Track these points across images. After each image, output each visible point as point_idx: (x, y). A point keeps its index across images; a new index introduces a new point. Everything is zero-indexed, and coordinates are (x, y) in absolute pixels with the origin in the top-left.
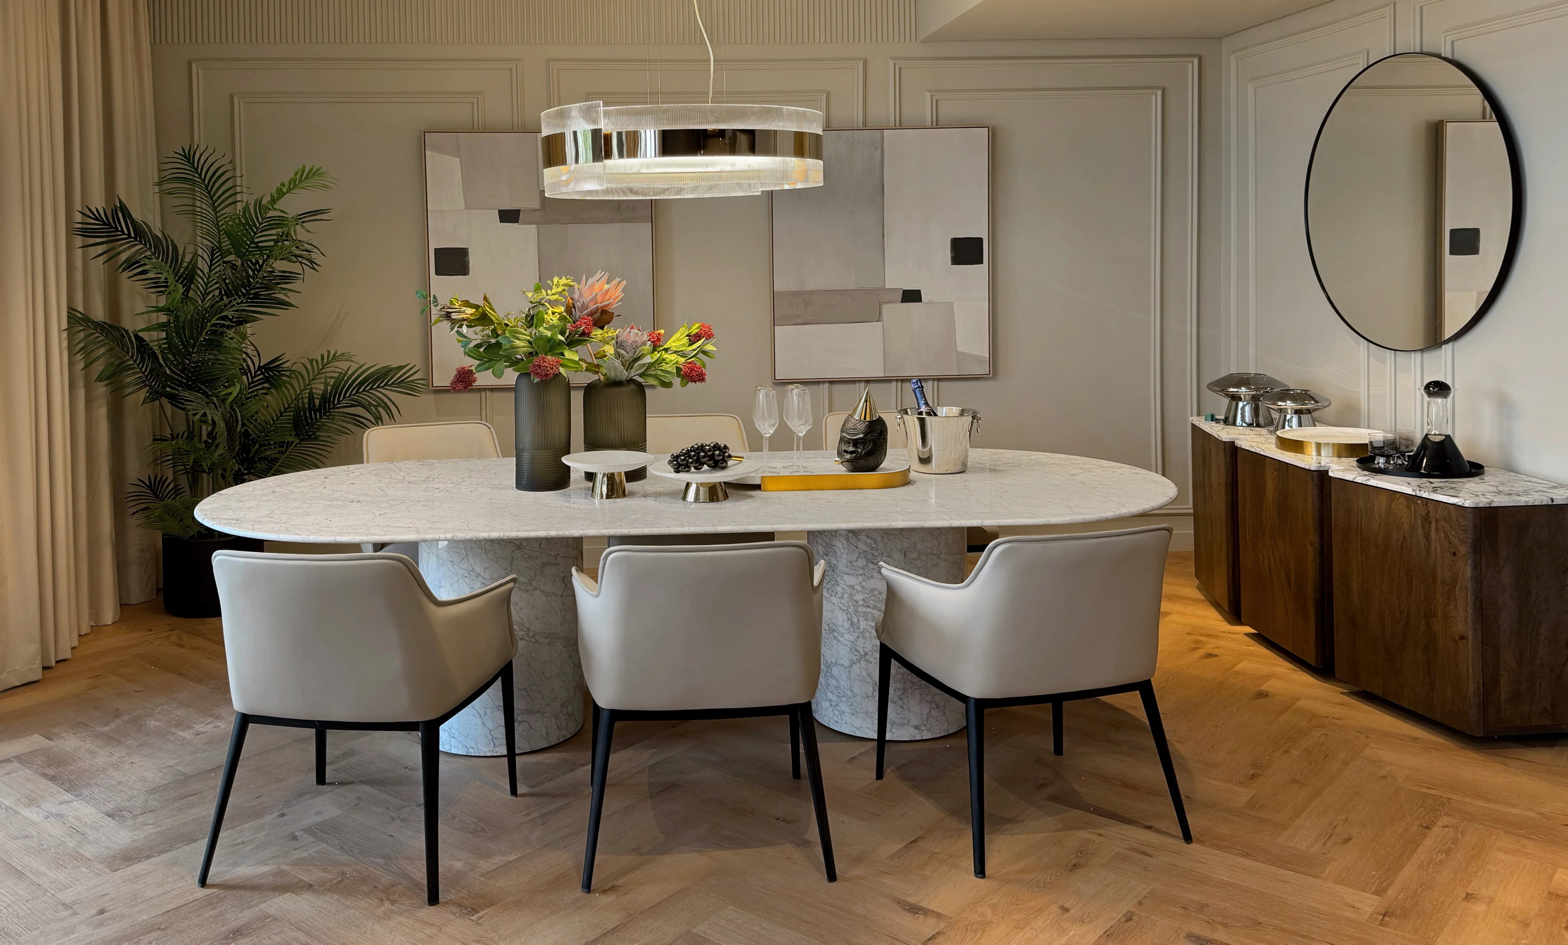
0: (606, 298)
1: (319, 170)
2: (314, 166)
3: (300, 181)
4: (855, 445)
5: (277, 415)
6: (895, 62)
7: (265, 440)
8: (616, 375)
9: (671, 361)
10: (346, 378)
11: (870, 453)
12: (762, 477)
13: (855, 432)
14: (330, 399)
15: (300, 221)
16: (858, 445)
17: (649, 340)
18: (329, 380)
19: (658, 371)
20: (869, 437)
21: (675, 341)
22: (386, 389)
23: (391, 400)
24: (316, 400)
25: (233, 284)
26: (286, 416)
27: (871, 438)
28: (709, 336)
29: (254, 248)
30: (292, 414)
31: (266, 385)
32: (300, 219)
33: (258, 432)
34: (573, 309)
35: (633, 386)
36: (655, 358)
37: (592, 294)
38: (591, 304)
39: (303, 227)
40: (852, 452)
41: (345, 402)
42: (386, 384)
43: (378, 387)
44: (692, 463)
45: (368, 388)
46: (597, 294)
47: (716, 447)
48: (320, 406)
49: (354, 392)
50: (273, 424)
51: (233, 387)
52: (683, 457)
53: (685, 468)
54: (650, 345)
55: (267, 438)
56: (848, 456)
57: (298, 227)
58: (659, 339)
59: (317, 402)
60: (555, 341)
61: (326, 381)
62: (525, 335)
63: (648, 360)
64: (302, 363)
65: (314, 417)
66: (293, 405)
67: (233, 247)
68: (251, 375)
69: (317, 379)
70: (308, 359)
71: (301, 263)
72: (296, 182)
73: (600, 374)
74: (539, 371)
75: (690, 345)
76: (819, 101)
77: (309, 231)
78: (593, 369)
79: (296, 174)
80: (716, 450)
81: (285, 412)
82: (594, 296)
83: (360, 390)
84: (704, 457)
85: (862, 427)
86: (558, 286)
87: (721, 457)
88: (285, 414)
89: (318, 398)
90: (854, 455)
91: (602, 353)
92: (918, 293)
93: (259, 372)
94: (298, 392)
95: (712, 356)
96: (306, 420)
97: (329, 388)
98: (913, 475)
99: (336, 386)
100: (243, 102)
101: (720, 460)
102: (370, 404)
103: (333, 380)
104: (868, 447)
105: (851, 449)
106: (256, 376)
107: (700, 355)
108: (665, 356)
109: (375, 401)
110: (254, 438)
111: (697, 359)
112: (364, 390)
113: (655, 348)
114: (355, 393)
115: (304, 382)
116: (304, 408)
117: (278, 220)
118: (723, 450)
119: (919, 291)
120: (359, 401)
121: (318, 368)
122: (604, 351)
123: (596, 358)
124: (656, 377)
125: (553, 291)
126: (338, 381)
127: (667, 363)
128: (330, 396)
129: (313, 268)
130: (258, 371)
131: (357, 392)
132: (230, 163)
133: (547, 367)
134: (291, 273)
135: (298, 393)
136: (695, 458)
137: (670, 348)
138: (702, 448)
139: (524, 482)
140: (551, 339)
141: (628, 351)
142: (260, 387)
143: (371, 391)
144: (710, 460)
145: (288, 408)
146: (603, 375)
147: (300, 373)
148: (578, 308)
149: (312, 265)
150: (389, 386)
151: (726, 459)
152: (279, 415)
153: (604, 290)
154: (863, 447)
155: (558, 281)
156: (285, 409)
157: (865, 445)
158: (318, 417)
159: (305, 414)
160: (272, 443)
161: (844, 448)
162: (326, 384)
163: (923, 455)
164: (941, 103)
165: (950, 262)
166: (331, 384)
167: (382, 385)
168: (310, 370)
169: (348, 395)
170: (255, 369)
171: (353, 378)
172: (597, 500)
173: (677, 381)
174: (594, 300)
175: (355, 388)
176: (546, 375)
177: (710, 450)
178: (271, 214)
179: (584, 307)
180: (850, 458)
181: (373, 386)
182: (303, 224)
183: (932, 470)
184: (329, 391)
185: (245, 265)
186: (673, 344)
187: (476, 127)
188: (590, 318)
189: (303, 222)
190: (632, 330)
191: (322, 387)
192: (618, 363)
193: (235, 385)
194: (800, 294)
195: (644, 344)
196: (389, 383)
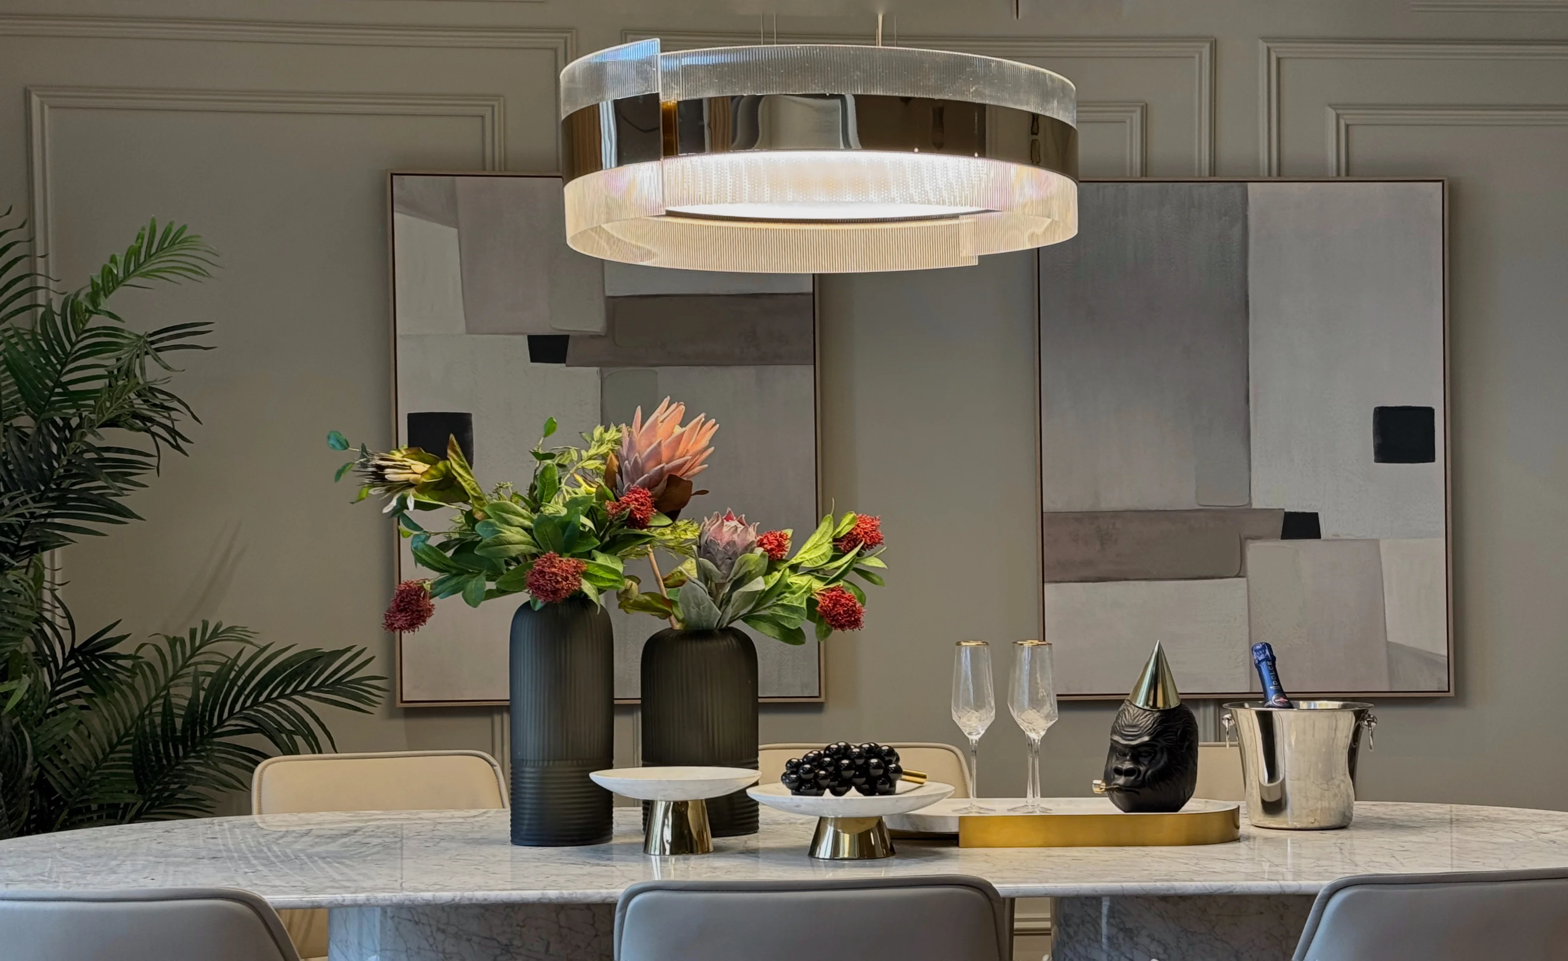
0: (678, 453)
1: (181, 234)
2: (172, 223)
3: (149, 256)
4: (1135, 759)
5: (103, 751)
6: (1270, 45)
7: (81, 802)
8: (699, 614)
9: (801, 588)
10: (233, 674)
11: (1162, 776)
12: (960, 817)
13: (1134, 731)
14: (203, 716)
15: (154, 346)
16: (1141, 759)
17: (761, 544)
18: (201, 678)
19: (777, 609)
20: (1162, 743)
21: (809, 549)
22: (310, 697)
23: (317, 719)
24: (176, 719)
25: (21, 470)
26: (121, 752)
27: (1164, 743)
28: (872, 543)
29: (59, 394)
30: (130, 747)
31: (86, 689)
32: (152, 343)
33: (66, 784)
34: (618, 477)
35: (732, 641)
36: (772, 582)
37: (651, 444)
38: (651, 463)
39: (157, 359)
40: (1128, 773)
41: (233, 723)
42: (309, 687)
43: (294, 692)
44: (825, 777)
45: (275, 695)
46: (660, 444)
47: (874, 751)
48: (184, 730)
49: (248, 703)
50: (96, 769)
51: (16, 682)
52: (808, 766)
53: (811, 788)
54: (762, 555)
55: (85, 797)
56: (1121, 780)
57: (148, 359)
58: (780, 546)
59: (179, 722)
60: (575, 528)
61: (196, 678)
62: (522, 516)
63: (759, 584)
64: (154, 645)
65: (172, 755)
66: (133, 730)
67: (24, 396)
68: (57, 665)
69: (182, 676)
70: (167, 637)
71: (154, 434)
72: (139, 259)
73: (673, 618)
74: (542, 582)
75: (834, 559)
76: (1128, 121)
77: (167, 368)
78: (660, 606)
79: (140, 237)
80: (874, 758)
81: (119, 743)
82: (655, 448)
83: (262, 699)
84: (849, 767)
85: (1147, 721)
86: (601, 442)
87: (881, 772)
88: (119, 748)
89: (180, 716)
90: (1132, 778)
91: (678, 577)
92: (1313, 518)
93: (72, 662)
94: (145, 703)
95: (877, 580)
96: (159, 760)
97: (202, 694)
98: (1245, 826)
99: (214, 690)
100: (50, 107)
101: (880, 777)
102: (281, 729)
103: (209, 679)
104: (1159, 762)
105: (1127, 765)
106: (66, 669)
107: (852, 576)
108: (794, 580)
109: (287, 719)
110: (60, 797)
111: (847, 585)
112: (268, 699)
113: (773, 562)
114: (253, 704)
115: (156, 681)
116: (154, 735)
117: (106, 335)
118: (887, 758)
119: (1317, 514)
120: (262, 723)
121: (183, 653)
122: (681, 572)
123: (666, 586)
124: (773, 621)
125: (592, 452)
126: (219, 679)
127: (793, 593)
128: (204, 710)
129: (178, 447)
130: (70, 658)
131: (255, 702)
132: (22, 227)
133: (556, 575)
134: (132, 452)
135: (145, 705)
136: (831, 769)
137: (800, 563)
138: (845, 751)
139: (525, 827)
140: (568, 523)
141: (720, 563)
142: (73, 692)
143: (281, 701)
144: (860, 776)
145: (124, 736)
146: (678, 620)
147: (150, 665)
148: (627, 472)
149: (176, 441)
150: (316, 689)
151: (892, 776)
152: (108, 750)
153: (674, 436)
154: (1150, 762)
155: (601, 434)
156: (120, 739)
157: (1153, 758)
158: (181, 754)
159: (155, 746)
160: (94, 807)
161: (1116, 764)
162: (197, 687)
163: (1269, 794)
164: (1355, 132)
165: (1372, 456)
166: (206, 685)
167: (302, 688)
168: (169, 658)
169: (237, 708)
170: (63, 653)
171: (247, 673)
172: (655, 859)
173: (809, 628)
174: (656, 454)
175: (250, 693)
176: (555, 592)
177: (860, 756)
178: (95, 321)
179: (638, 469)
180: (1125, 783)
181: (284, 690)
182: (159, 354)
183: (1287, 823)
184: (201, 701)
185: (45, 431)
186: (807, 556)
187: (489, 165)
188: (646, 491)
189: (158, 350)
190: (726, 523)
191: (188, 692)
192: (701, 590)
193: (21, 677)
194: (1093, 516)
195: (749, 548)
196: (315, 684)
